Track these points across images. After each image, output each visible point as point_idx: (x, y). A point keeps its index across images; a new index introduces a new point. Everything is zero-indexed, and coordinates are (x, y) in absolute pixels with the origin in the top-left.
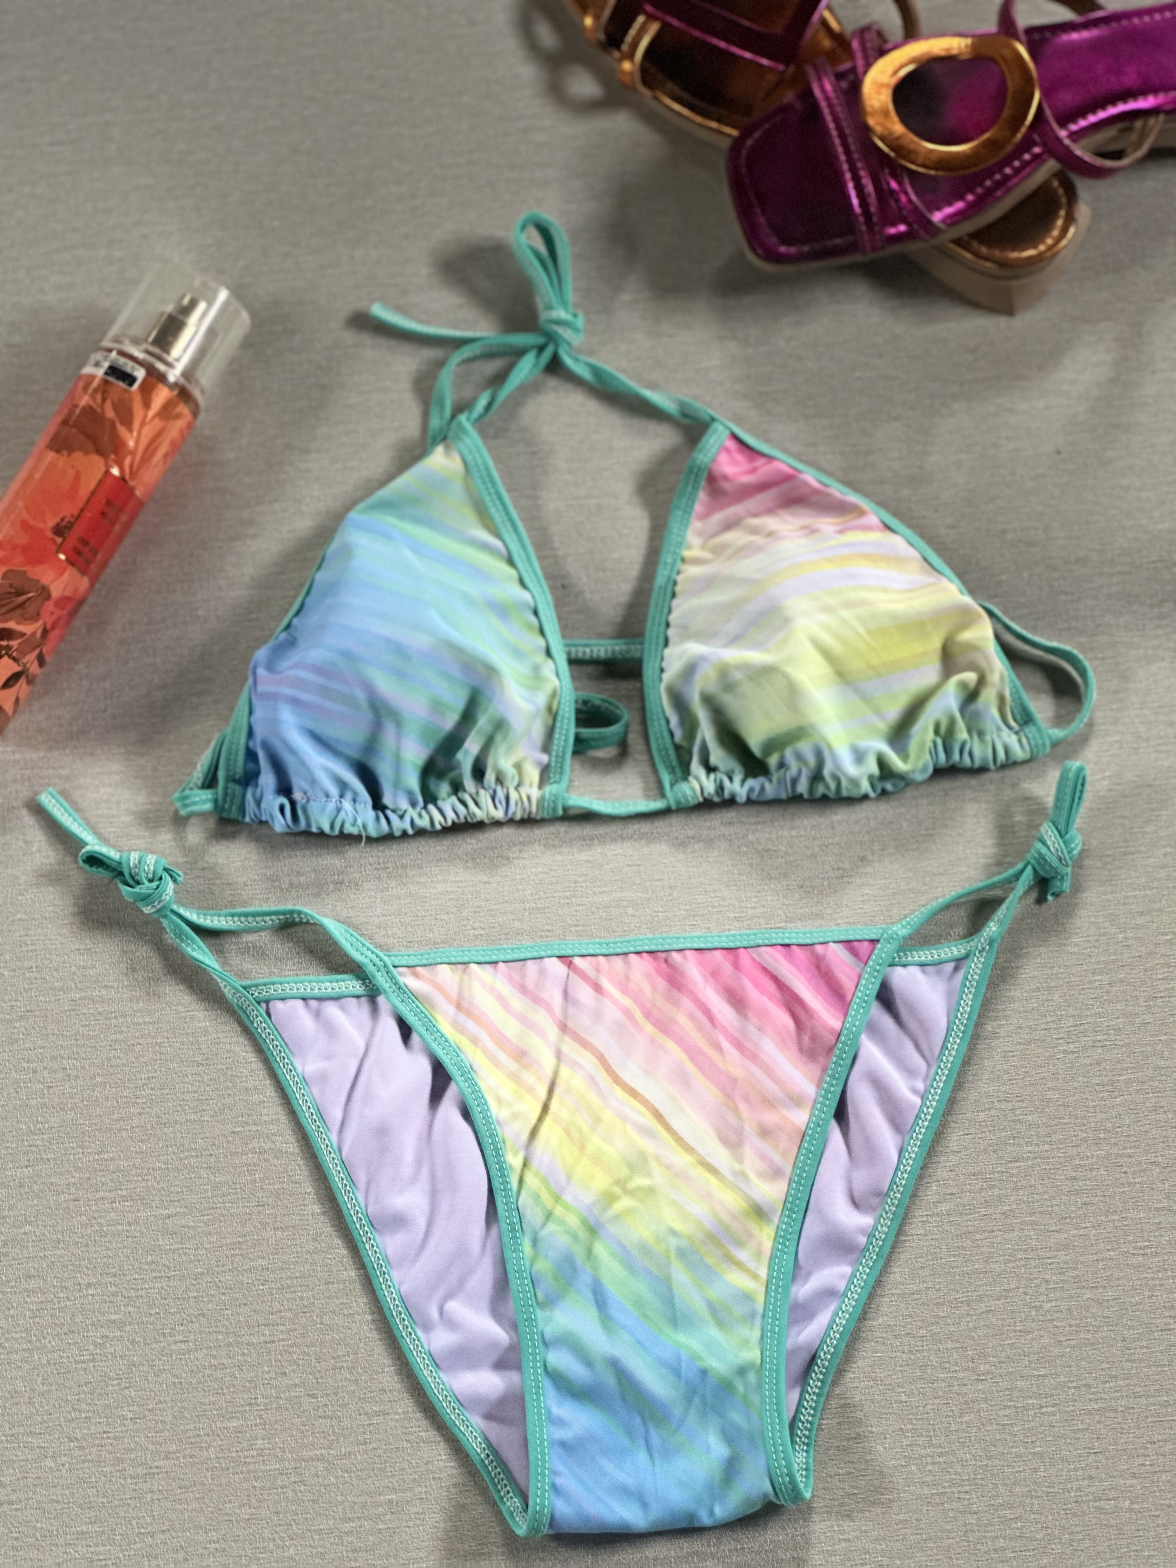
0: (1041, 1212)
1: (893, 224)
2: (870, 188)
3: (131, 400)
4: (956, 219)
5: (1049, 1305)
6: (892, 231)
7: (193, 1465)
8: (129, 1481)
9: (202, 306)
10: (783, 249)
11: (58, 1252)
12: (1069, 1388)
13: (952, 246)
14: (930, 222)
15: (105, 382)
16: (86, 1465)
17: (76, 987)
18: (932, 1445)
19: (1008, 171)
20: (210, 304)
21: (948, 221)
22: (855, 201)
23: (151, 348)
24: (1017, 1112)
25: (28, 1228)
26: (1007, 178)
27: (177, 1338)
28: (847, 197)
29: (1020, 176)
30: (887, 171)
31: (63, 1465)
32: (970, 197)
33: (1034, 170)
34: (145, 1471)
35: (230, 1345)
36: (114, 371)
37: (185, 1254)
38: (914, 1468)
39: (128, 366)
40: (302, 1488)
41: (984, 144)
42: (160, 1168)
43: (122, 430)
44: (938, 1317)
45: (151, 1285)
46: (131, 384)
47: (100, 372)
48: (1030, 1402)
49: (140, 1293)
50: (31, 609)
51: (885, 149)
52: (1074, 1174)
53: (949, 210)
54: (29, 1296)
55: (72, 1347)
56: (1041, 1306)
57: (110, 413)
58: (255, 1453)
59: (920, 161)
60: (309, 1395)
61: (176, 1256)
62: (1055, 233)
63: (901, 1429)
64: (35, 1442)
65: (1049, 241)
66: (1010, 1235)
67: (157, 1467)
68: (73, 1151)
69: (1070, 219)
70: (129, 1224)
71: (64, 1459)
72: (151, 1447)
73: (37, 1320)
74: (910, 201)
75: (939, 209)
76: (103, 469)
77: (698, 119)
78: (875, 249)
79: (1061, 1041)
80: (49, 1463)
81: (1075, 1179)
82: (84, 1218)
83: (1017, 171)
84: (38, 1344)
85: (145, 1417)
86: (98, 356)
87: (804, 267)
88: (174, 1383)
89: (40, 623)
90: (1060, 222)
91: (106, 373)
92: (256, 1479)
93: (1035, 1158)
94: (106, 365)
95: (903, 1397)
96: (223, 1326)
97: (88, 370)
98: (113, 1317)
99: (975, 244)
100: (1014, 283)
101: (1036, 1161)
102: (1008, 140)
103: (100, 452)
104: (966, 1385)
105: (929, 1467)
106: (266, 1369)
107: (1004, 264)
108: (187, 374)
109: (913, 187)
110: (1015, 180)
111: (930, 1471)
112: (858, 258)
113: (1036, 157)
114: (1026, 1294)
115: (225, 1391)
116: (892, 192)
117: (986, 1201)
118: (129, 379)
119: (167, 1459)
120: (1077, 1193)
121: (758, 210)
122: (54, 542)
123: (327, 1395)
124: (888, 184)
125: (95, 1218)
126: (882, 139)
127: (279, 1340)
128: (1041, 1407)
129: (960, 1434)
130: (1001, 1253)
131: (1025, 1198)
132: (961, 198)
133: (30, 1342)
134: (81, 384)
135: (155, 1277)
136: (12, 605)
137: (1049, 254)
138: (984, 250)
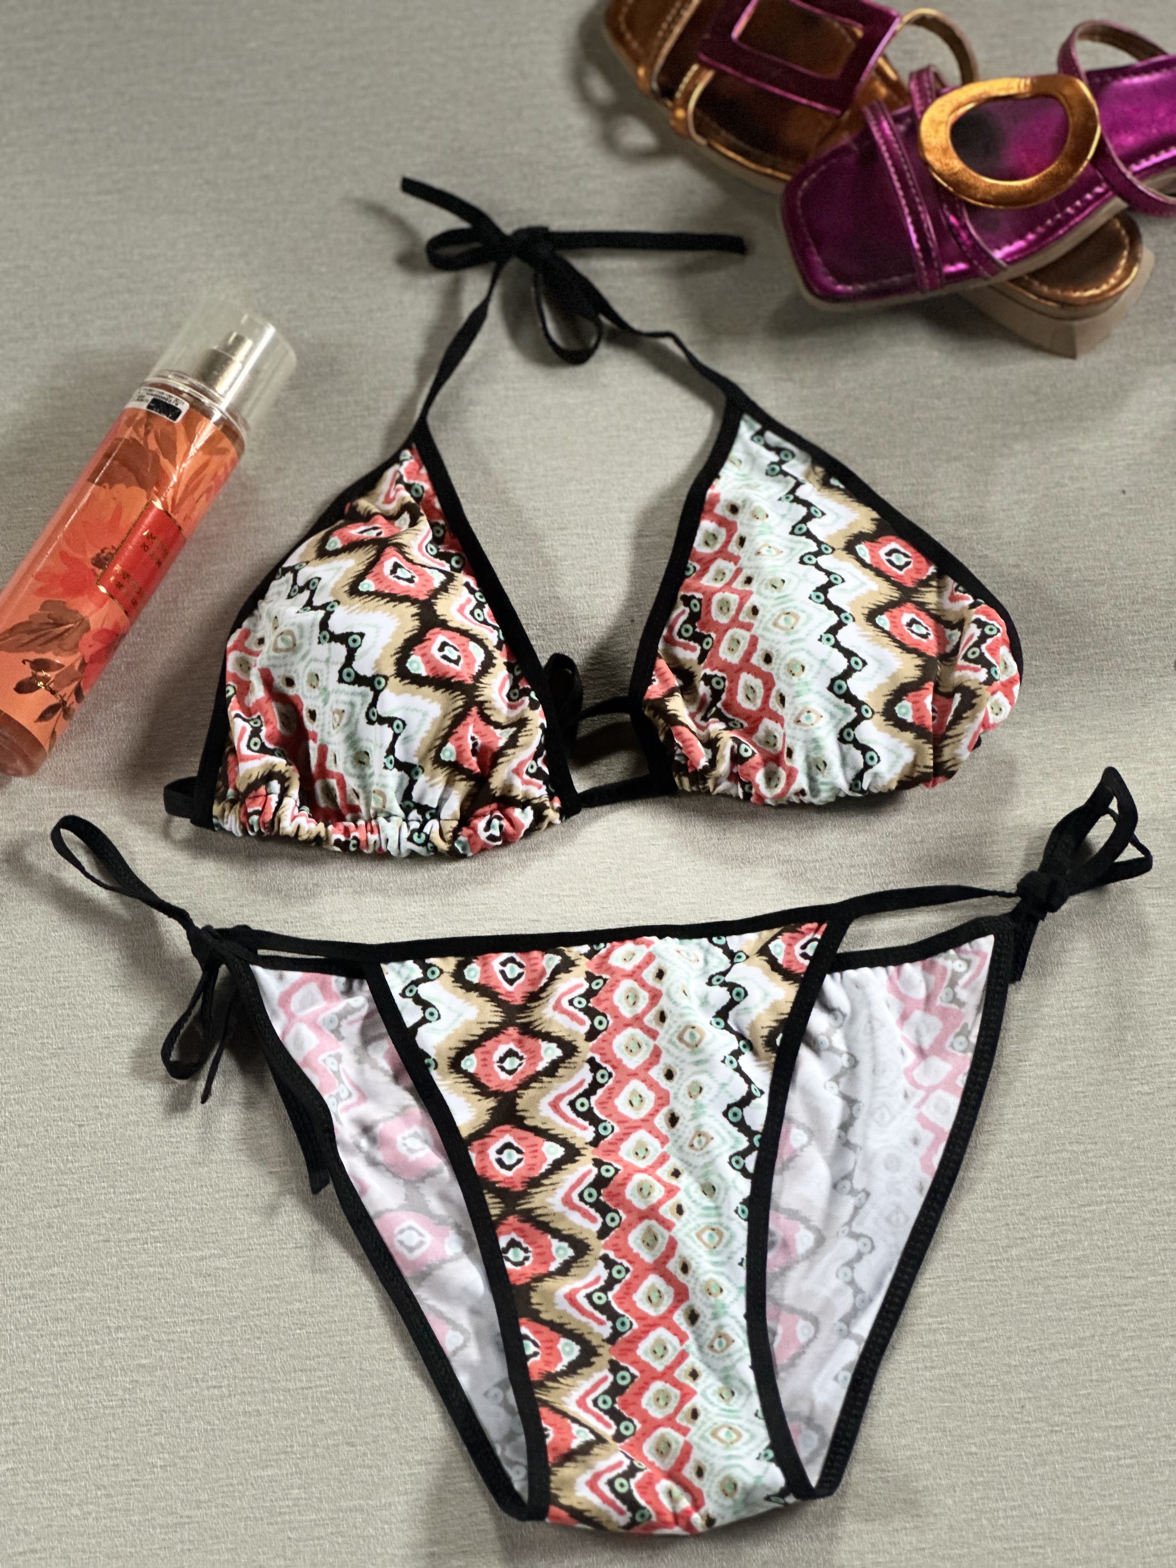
0: (1118, 1259)
1: (952, 263)
2: (928, 223)
3: (174, 432)
4: (1016, 257)
5: (1126, 1354)
6: (950, 269)
7: (225, 1514)
8: (158, 1530)
9: (248, 344)
10: (839, 287)
11: (87, 1294)
12: (1148, 1439)
13: (1012, 285)
14: (990, 258)
15: (149, 415)
16: (114, 1514)
17: (110, 1025)
18: (1005, 1499)
19: (1069, 210)
20: (256, 342)
21: (1009, 260)
22: (914, 237)
23: (196, 382)
24: (1090, 1155)
25: (55, 1270)
26: (1069, 217)
27: (210, 1383)
28: (906, 232)
29: (1082, 216)
30: (945, 206)
31: (89, 1513)
32: (1031, 237)
33: (1097, 208)
34: (175, 1520)
35: (265, 1391)
36: (158, 405)
37: (218, 1296)
38: (985, 1522)
39: (173, 399)
40: (340, 1540)
41: (1044, 179)
42: (194, 1209)
43: (164, 462)
44: (1009, 1365)
45: (183, 1328)
46: (175, 417)
47: (144, 406)
48: (1107, 1453)
49: (171, 1337)
50: (69, 641)
51: (945, 185)
52: (1152, 1219)
53: (1008, 249)
54: (56, 1339)
55: (100, 1391)
56: (1118, 1355)
57: (153, 445)
58: (290, 1503)
59: (979, 196)
60: (348, 1444)
61: (210, 1299)
62: (1119, 272)
63: (971, 1482)
64: (61, 1489)
65: (1112, 281)
66: (1083, 1282)
67: (188, 1517)
68: (103, 1191)
69: (1134, 260)
70: (161, 1266)
71: (91, 1507)
72: (181, 1495)
73: (64, 1364)
74: (970, 236)
75: (999, 248)
76: (145, 501)
77: (753, 166)
78: (933, 287)
79: (1136, 1082)
80: (75, 1511)
81: (1152, 1223)
82: (115, 1259)
83: (1079, 211)
84: (65, 1389)
85: (175, 1465)
86: (142, 391)
87: (862, 306)
88: (206, 1430)
89: (79, 654)
90: (1123, 262)
91: (149, 407)
92: (292, 1530)
93: (1109, 1202)
94: (150, 398)
95: (974, 1449)
96: (258, 1371)
97: (132, 404)
98: (144, 1361)
99: (1036, 283)
100: (1076, 323)
101: (1110, 1206)
102: (1069, 175)
103: (142, 484)
104: (1040, 1436)
105: (1002, 1521)
106: (303, 1415)
107: (1064, 304)
108: (233, 410)
109: (972, 223)
110: (1077, 219)
111: (1002, 1525)
112: (918, 296)
113: (1098, 196)
114: (1101, 1342)
115: (260, 1438)
116: (951, 226)
117: (1058, 1246)
118: (174, 412)
119: (199, 1508)
120: (1154, 1238)
121: (814, 250)
122: (95, 574)
123: (367, 1443)
124: (947, 219)
125: (125, 1259)
126: (940, 175)
127: (316, 1387)
128: (1119, 1459)
129: (1033, 1487)
130: (1075, 1300)
131: (1099, 1244)
132: (1022, 237)
133: (57, 1386)
134: (125, 418)
135: (188, 1321)
136: (50, 636)
137: (1112, 293)
138: (1045, 289)
